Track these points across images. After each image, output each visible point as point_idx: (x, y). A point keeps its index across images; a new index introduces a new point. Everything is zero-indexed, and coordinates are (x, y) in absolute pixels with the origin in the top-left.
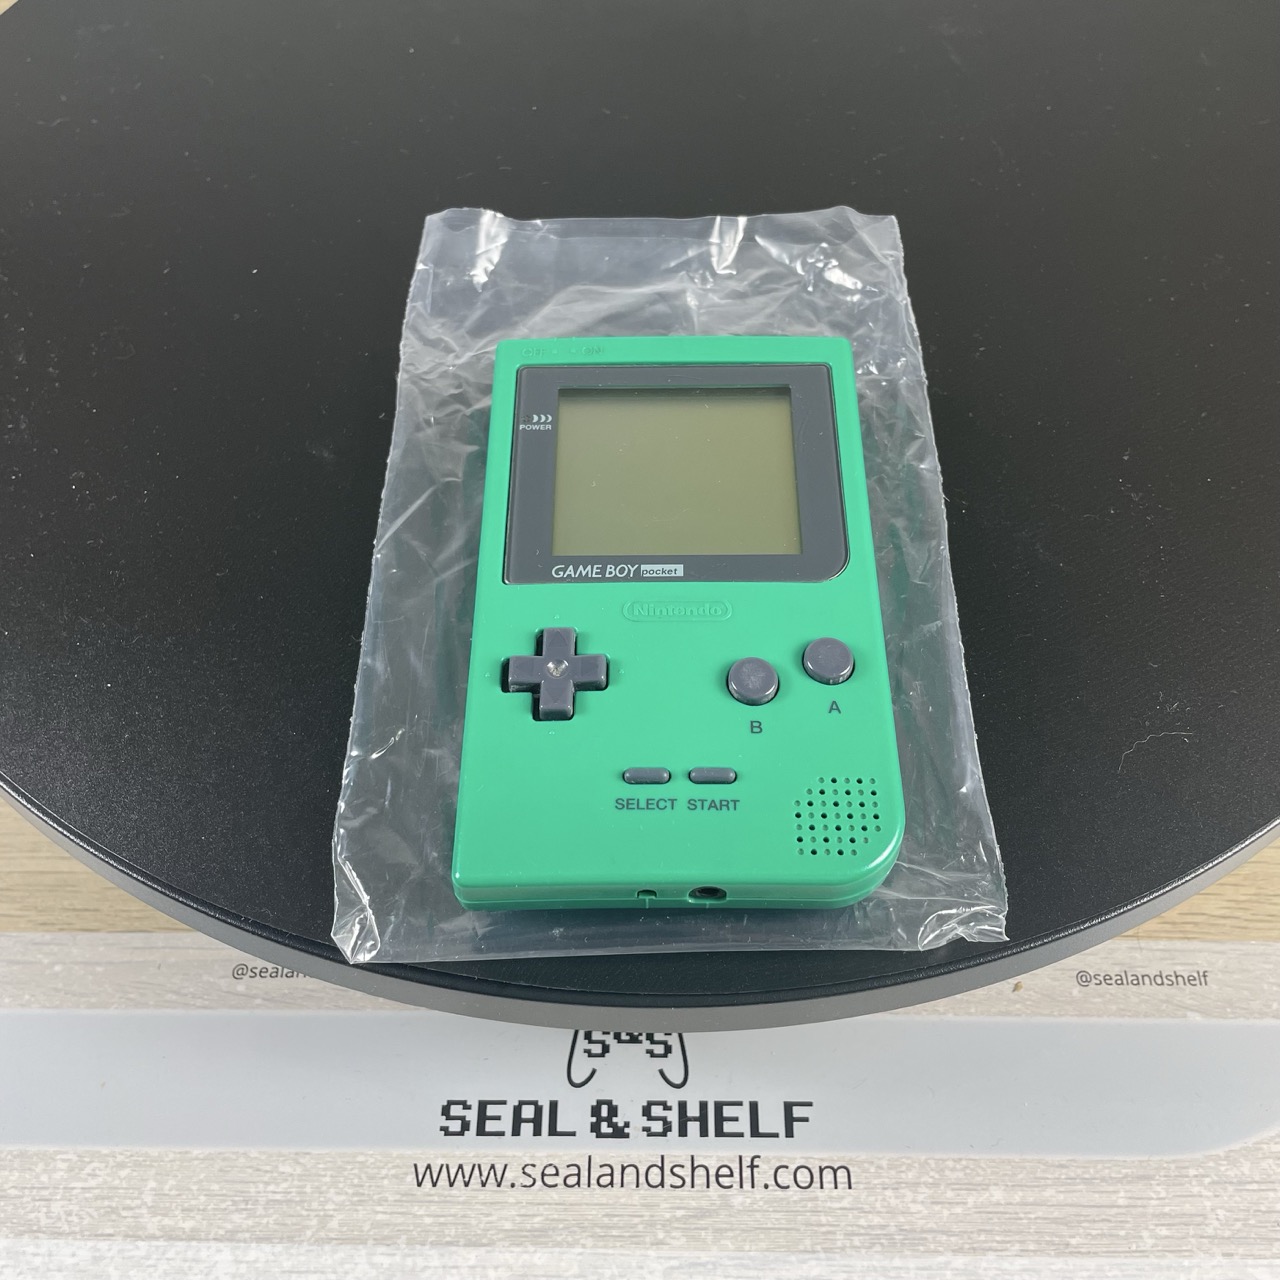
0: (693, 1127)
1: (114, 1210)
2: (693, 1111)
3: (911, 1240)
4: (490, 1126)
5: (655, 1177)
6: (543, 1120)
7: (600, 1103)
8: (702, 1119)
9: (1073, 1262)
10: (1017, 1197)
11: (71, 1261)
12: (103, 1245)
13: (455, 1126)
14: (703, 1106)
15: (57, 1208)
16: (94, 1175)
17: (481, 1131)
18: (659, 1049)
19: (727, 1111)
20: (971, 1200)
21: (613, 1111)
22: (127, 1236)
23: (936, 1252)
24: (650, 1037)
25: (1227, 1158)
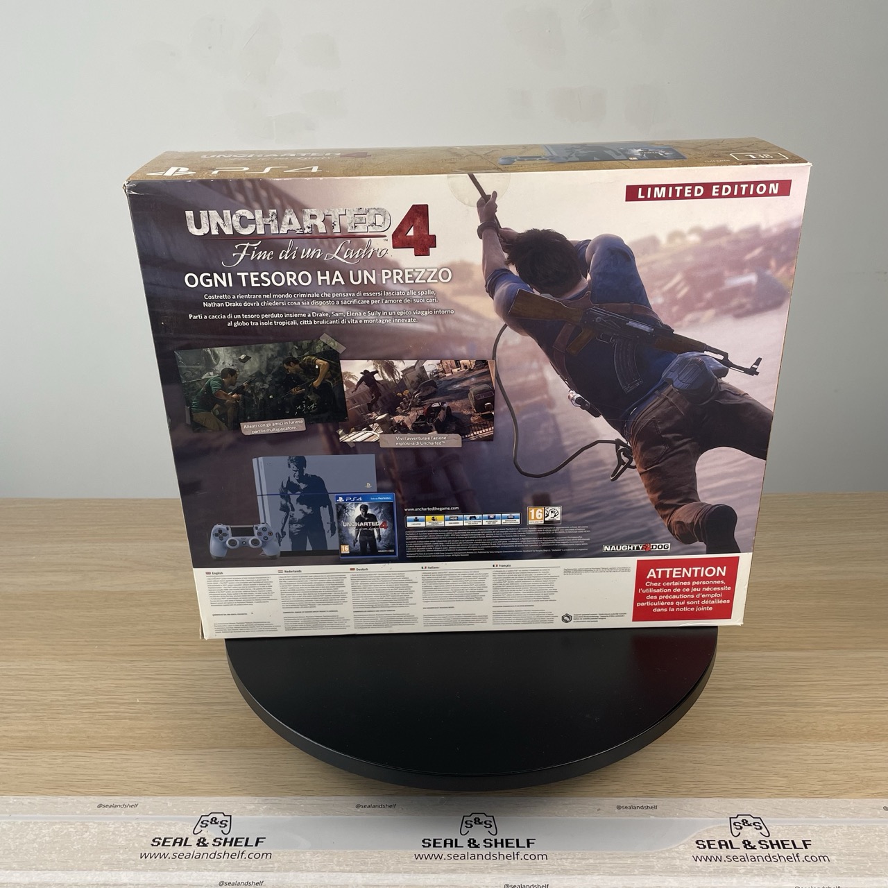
0: (499, 845)
1: (325, 865)
2: (499, 841)
3: (566, 872)
4: (437, 845)
5: (488, 857)
6: (454, 843)
7: (470, 839)
8: (502, 843)
9: (616, 877)
10: (598, 861)
11: (313, 878)
12: (323, 874)
13: (427, 845)
14: (502, 840)
15: (308, 865)
16: (318, 857)
17: (434, 846)
18: (489, 826)
19: (509, 841)
20: (584, 862)
21: (474, 841)
22: (329, 871)
23: (573, 875)
24: (485, 822)
25: (661, 852)
